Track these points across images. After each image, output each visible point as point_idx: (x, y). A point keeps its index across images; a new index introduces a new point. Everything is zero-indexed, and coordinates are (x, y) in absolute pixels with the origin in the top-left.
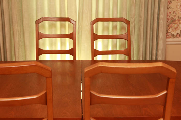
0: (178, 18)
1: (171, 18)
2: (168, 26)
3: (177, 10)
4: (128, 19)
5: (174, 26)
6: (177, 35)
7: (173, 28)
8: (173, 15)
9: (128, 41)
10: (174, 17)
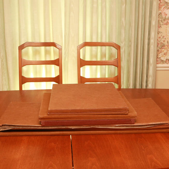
0: (168, 43)
1: (161, 43)
2: (158, 51)
3: (166, 35)
4: (117, 43)
5: (164, 51)
6: (166, 61)
7: (163, 53)
8: (163, 40)
9: (118, 67)
10: (164, 42)
